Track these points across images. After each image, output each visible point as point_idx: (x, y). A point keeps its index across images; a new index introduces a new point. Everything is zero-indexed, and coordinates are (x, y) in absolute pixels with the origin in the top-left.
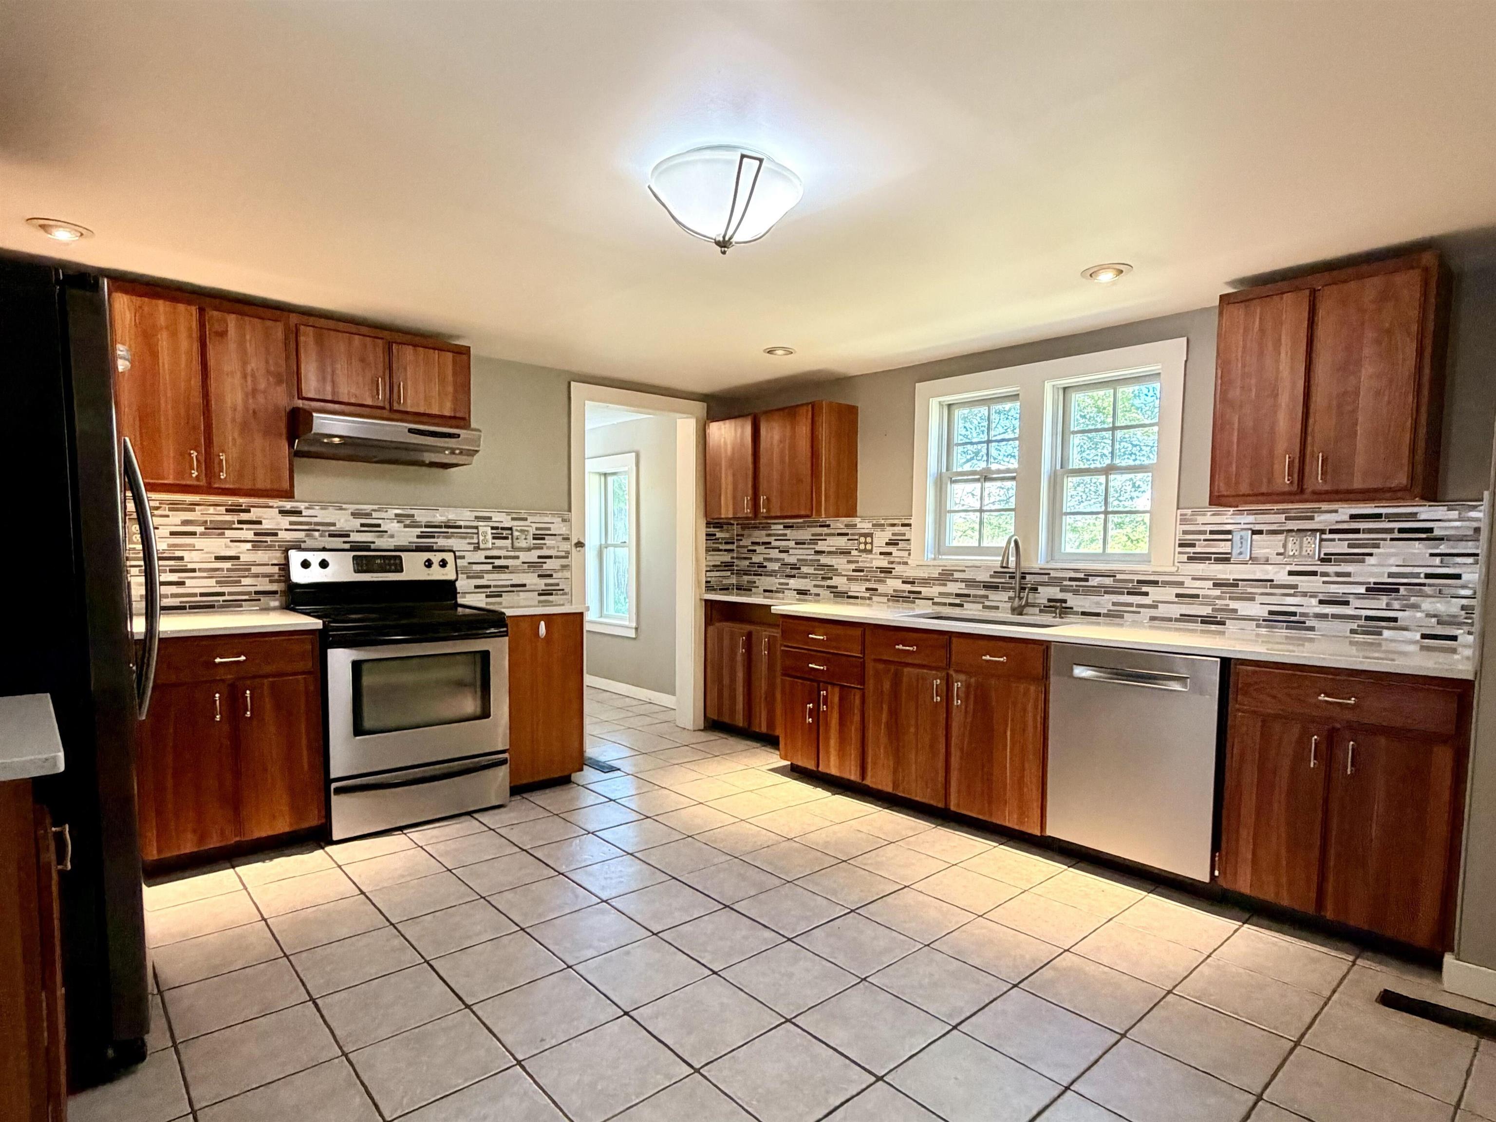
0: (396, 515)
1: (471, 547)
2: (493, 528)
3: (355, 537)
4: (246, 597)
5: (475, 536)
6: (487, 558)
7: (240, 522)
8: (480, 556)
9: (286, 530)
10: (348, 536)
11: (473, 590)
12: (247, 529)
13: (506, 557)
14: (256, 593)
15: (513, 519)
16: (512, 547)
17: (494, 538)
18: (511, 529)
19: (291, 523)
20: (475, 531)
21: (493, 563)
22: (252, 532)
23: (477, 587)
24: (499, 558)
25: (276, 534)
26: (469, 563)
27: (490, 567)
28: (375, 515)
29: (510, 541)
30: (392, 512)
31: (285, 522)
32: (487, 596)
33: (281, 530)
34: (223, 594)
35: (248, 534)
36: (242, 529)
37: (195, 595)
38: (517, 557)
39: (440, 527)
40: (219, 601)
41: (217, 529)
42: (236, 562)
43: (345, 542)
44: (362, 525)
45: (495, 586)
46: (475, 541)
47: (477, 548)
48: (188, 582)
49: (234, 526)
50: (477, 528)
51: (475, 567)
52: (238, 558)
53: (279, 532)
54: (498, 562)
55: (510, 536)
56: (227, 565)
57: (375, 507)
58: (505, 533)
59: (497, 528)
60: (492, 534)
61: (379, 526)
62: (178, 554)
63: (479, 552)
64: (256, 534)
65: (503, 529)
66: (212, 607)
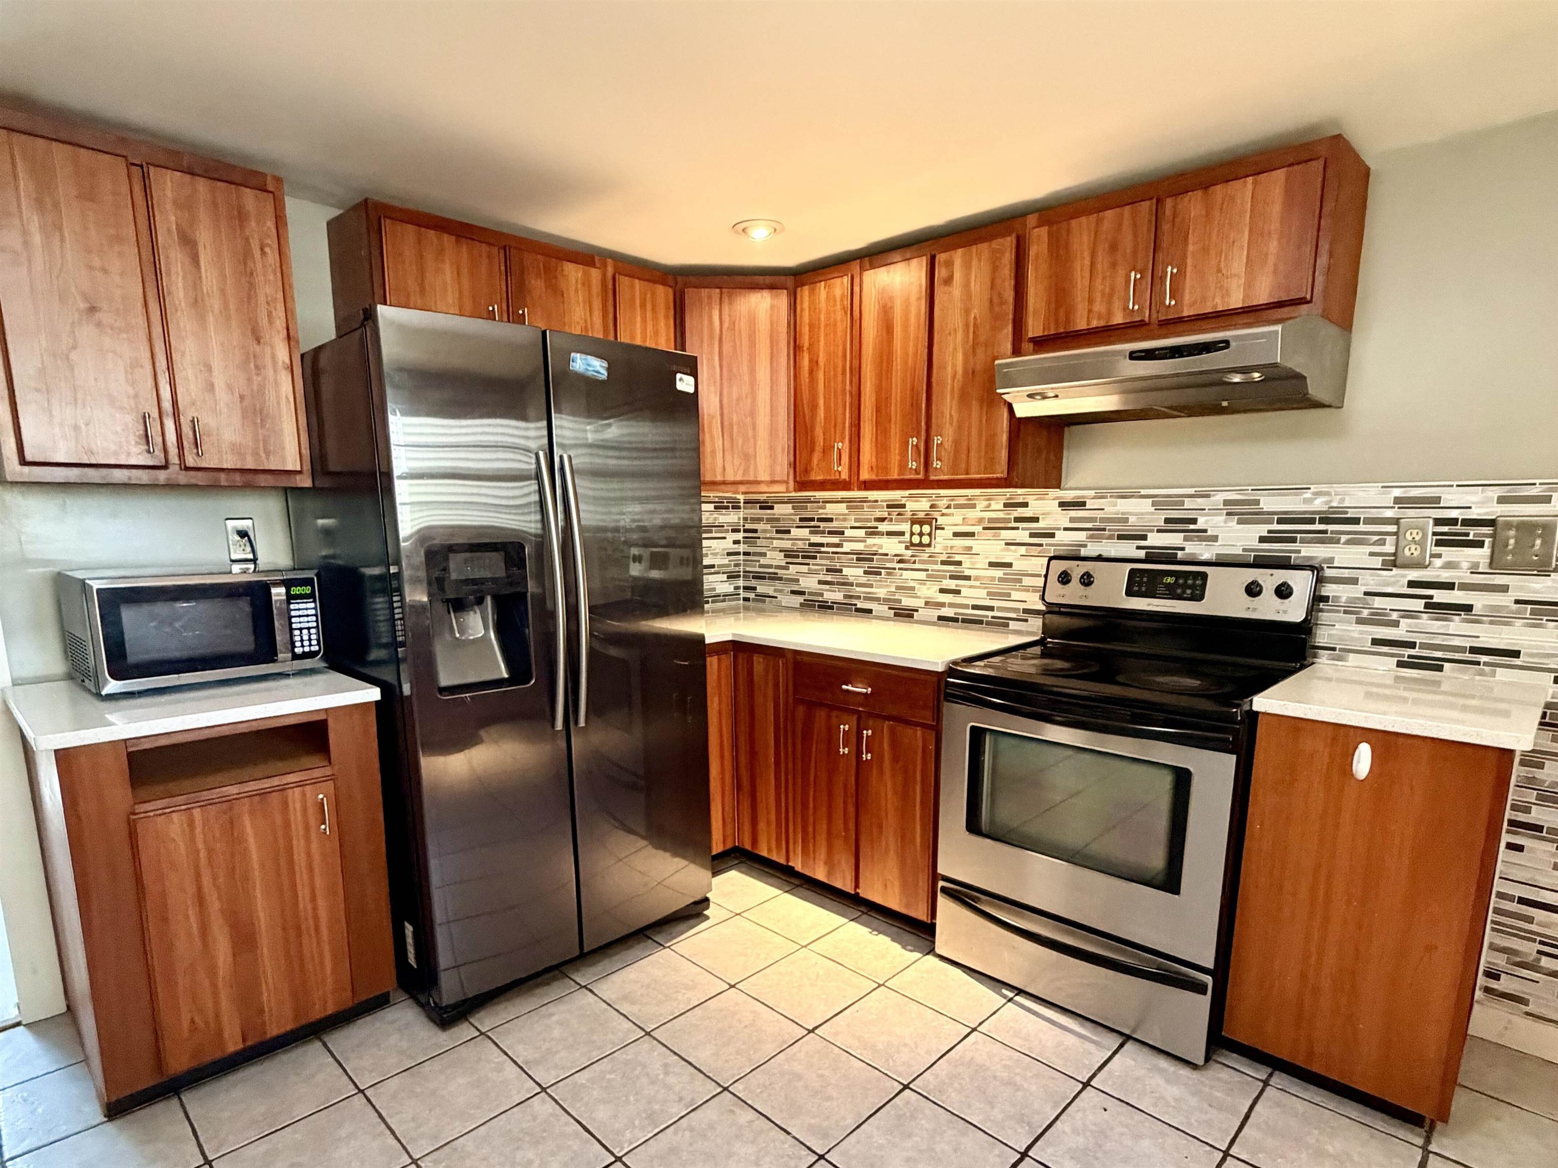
0: (1227, 502)
1: (1377, 562)
2: (1438, 522)
3: (1155, 540)
4: (1014, 615)
5: (1390, 540)
6: (1412, 584)
7: (1017, 520)
8: (1399, 580)
9: (1066, 529)
10: (1144, 538)
11: (1368, 647)
12: (1023, 529)
13: (1464, 587)
14: (1026, 611)
15: (1502, 500)
16: (1491, 565)
17: (1439, 543)
18: (1491, 523)
19: (1072, 520)
20: (1393, 528)
21: (1431, 597)
22: (1028, 532)
23: (1376, 642)
24: (1450, 586)
25: (1052, 535)
26: (1366, 594)
27: (1419, 605)
28: (1188, 503)
29: (1486, 550)
30: (1220, 497)
31: (1062, 518)
32: (1400, 664)
33: (1059, 529)
34: (991, 608)
35: (1022, 535)
36: (1017, 528)
37: (966, 606)
38: (1504, 589)
39: (1311, 521)
40: (987, 617)
41: (993, 527)
42: (1008, 570)
43: (1138, 548)
44: (1167, 521)
45: (1423, 646)
46: (1392, 550)
47: (1393, 562)
48: (964, 592)
49: (1010, 525)
50: (1396, 521)
51: (1378, 602)
52: (1009, 565)
53: (1057, 532)
54: (1439, 596)
55: (1488, 541)
56: (999, 573)
57: (1191, 491)
58: (1473, 533)
59: (1453, 522)
60: (1434, 534)
61: (1194, 521)
62: (957, 558)
63: (1395, 571)
64: (1032, 535)
65: (1467, 522)
66: (981, 622)
